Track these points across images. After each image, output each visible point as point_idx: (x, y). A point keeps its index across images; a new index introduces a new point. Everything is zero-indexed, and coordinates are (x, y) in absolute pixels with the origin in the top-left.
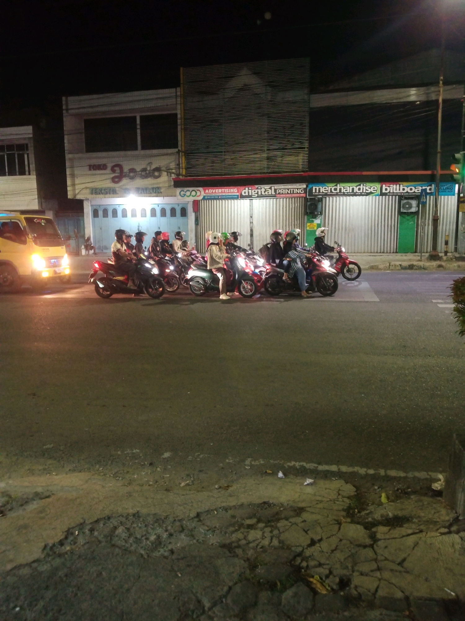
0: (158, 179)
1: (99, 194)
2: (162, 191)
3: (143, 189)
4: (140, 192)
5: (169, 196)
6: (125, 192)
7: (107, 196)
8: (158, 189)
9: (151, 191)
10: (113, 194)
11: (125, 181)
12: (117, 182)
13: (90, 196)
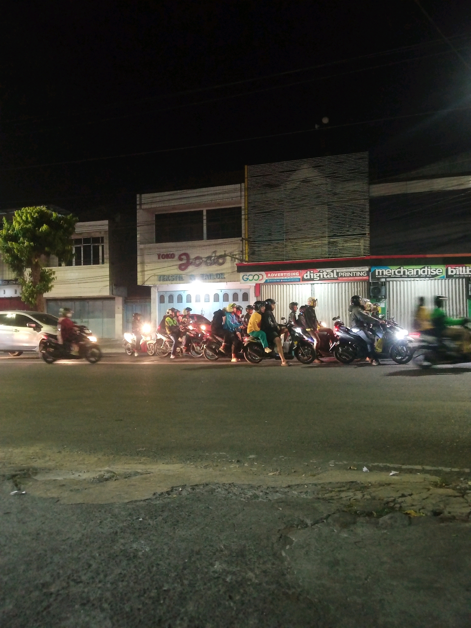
0: (222, 266)
1: (167, 280)
2: (225, 276)
3: (207, 275)
4: (204, 278)
5: (232, 282)
6: (191, 279)
7: (173, 282)
8: (222, 275)
9: (215, 277)
10: (179, 280)
11: (191, 268)
12: (183, 270)
13: (158, 283)
